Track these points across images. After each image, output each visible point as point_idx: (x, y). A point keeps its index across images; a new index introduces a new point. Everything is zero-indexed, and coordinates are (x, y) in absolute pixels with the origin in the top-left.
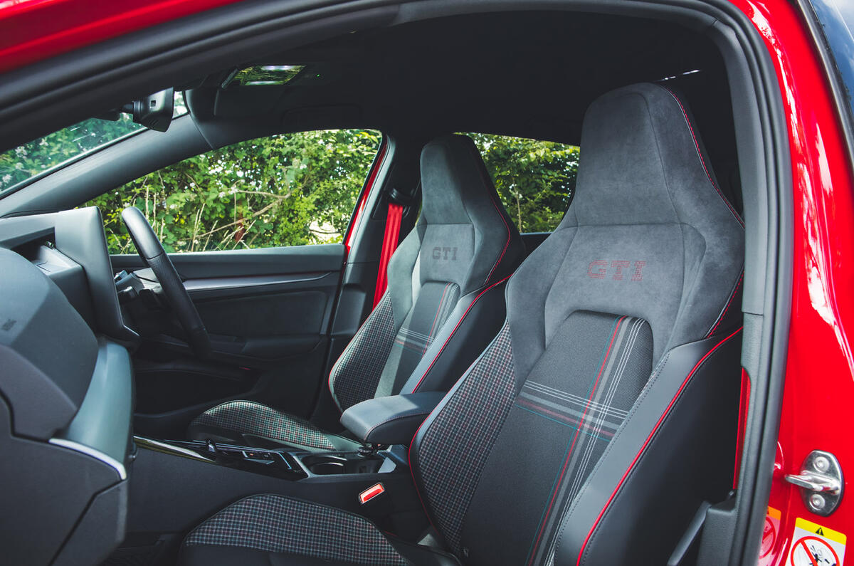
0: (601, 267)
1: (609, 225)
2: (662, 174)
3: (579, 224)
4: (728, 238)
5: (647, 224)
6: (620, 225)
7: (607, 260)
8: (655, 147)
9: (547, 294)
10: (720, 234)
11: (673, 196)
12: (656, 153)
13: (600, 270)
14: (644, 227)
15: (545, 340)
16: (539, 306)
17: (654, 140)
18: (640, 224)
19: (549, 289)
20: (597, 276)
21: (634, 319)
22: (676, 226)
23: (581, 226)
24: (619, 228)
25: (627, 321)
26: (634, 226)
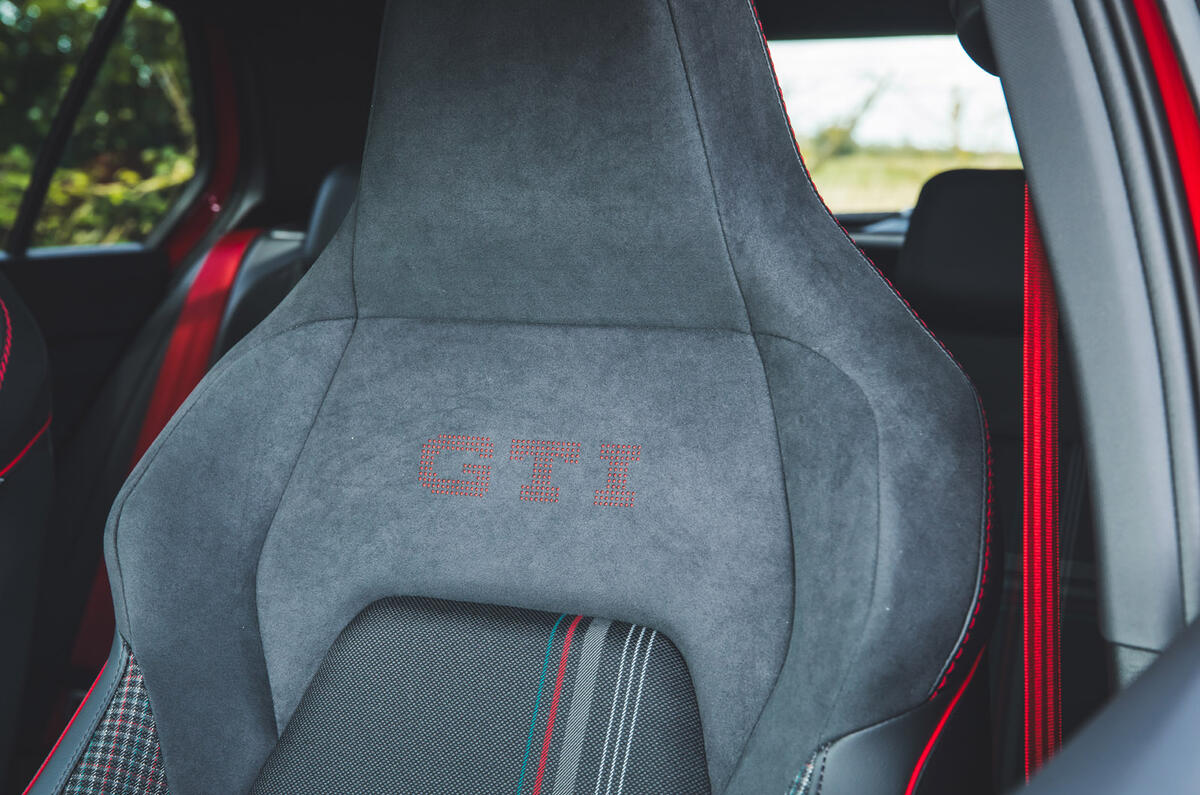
0: (469, 456)
1: (483, 321)
2: (706, 181)
3: (363, 311)
4: (924, 387)
5: (629, 326)
6: (529, 322)
7: (491, 434)
8: (685, 96)
9: (259, 544)
10: (900, 374)
11: (740, 251)
12: (687, 115)
13: (467, 467)
14: (621, 335)
15: (270, 705)
16: (237, 591)
17: (680, 74)
18: (604, 325)
19: (264, 529)
20: (455, 486)
21: (618, 629)
22: (737, 338)
23: (370, 317)
24: (531, 336)
25: (596, 637)
26: (582, 332)
